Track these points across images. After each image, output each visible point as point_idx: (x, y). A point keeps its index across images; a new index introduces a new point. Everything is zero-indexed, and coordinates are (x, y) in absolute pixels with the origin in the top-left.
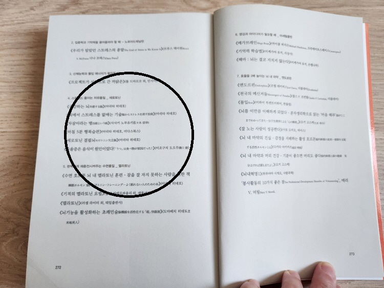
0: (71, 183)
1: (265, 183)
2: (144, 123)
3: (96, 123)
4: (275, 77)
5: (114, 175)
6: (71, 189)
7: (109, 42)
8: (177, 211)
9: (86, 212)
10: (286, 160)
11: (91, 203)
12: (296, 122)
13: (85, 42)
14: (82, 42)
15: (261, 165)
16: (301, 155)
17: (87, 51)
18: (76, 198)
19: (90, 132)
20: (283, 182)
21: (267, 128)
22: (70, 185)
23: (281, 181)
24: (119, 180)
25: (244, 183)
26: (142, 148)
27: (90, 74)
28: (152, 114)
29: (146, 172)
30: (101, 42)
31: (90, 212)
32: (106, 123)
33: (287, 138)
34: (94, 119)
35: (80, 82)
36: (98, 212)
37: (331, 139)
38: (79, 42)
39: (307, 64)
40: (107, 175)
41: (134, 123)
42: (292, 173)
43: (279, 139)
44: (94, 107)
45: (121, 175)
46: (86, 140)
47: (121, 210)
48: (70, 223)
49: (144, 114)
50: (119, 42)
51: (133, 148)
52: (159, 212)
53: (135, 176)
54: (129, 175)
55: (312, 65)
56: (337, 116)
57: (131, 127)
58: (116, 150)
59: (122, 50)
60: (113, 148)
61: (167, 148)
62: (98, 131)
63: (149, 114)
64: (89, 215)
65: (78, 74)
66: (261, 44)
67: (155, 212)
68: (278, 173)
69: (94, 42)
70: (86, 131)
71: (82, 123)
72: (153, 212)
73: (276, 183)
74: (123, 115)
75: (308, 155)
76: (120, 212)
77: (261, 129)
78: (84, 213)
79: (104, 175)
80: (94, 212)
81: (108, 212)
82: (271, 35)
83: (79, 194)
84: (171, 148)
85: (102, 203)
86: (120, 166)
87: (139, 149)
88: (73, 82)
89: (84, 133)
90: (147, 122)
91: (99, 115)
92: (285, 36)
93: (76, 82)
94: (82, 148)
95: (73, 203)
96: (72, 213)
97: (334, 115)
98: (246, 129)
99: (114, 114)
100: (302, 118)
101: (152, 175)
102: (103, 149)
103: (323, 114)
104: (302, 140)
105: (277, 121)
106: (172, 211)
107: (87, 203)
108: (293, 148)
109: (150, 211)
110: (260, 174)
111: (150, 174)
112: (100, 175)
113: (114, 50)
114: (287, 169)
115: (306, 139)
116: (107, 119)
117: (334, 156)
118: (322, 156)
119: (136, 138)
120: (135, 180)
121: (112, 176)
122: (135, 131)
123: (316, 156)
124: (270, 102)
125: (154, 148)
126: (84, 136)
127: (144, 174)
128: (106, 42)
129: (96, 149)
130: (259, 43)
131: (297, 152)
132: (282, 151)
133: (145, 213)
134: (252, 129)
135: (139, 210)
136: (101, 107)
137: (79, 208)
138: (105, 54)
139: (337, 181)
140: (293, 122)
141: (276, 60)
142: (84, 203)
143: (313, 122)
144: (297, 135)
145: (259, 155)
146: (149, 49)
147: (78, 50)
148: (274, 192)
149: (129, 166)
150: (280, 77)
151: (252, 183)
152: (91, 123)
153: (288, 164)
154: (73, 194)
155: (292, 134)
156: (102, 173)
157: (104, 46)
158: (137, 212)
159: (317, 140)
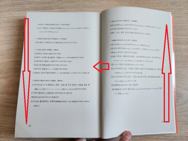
0: (36, 88)
1: (123, 89)
2: (69, 61)
3: (48, 61)
4: (128, 40)
5: (56, 85)
6: (36, 91)
7: (54, 25)
8: (83, 101)
9: (43, 101)
10: (134, 79)
11: (45, 97)
12: (139, 61)
13: (43, 25)
14: (42, 24)
15: (122, 81)
16: (142, 76)
17: (44, 28)
18: (38, 95)
19: (45, 65)
20: (133, 89)
21: (124, 64)
22: (35, 89)
23: (131, 89)
24: (58, 87)
25: (113, 89)
26: (68, 73)
27: (45, 39)
28: (73, 58)
29: (70, 84)
30: (50, 25)
31: (44, 101)
32: (52, 61)
33: (135, 69)
34: (47, 59)
35: (41, 42)
36: (48, 101)
37: (156, 69)
38: (40, 25)
39: (145, 34)
40: (52, 85)
41: (65, 61)
42: (137, 85)
43: (130, 69)
44: (46, 54)
45: (58, 85)
46: (43, 69)
47: (58, 100)
48: (35, 106)
49: (69, 58)
50: (59, 25)
51: (64, 73)
52: (75, 102)
53: (65, 85)
54: (62, 85)
55: (147, 34)
56: (159, 58)
57: (64, 63)
58: (56, 73)
59: (60, 28)
60: (55, 73)
61: (79, 73)
62: (48, 65)
63: (71, 58)
64: (44, 102)
65: (40, 39)
66: (122, 25)
67: (74, 102)
68: (130, 85)
69: (47, 25)
70: (43, 65)
71: (41, 61)
72: (72, 101)
73: (129, 89)
74: (60, 58)
75: (145, 77)
76: (58, 102)
77: (121, 64)
78: (42, 102)
79: (51, 85)
80: (46, 101)
81: (53, 101)
82: (127, 21)
83: (39, 93)
84: (81, 73)
85: (50, 97)
86: (58, 81)
87: (67, 73)
88: (37, 42)
89: (42, 66)
90: (71, 61)
91: (49, 57)
92: (134, 21)
93: (39, 43)
94: (41, 72)
95: (36, 97)
96: (36, 102)
97: (157, 58)
98: (114, 65)
99: (56, 57)
100: (142, 59)
101: (73, 85)
102: (51, 73)
103: (152, 57)
104: (142, 69)
105: (129, 61)
106: (81, 101)
107: (43, 97)
108: (138, 73)
109: (71, 101)
110: (121, 85)
111: (72, 85)
112: (49, 85)
113: (56, 28)
114: (135, 83)
115: (144, 69)
116: (52, 59)
117: (156, 77)
118: (151, 77)
119: (66, 68)
120: (65, 87)
121: (54, 85)
122: (65, 65)
123: (149, 77)
124: (126, 52)
125: (74, 73)
126: (42, 67)
127: (69, 85)
128: (53, 25)
129: (48, 73)
130: (121, 25)
131: (140, 75)
132: (132, 75)
133: (69, 102)
134: (117, 64)
135: (66, 101)
136: (50, 54)
137: (39, 99)
138: (52, 30)
139: (157, 89)
140: (138, 61)
141: (129, 32)
142: (41, 97)
143: (148, 61)
144: (140, 67)
145: (120, 77)
146: (72, 28)
147: (40, 28)
148: (128, 94)
149: (62, 81)
150: (131, 40)
151: (117, 89)
152: (45, 61)
153: (135, 81)
154: (37, 93)
155: (137, 67)
156: (50, 84)
157: (52, 26)
158: (65, 101)
159: (149, 69)
